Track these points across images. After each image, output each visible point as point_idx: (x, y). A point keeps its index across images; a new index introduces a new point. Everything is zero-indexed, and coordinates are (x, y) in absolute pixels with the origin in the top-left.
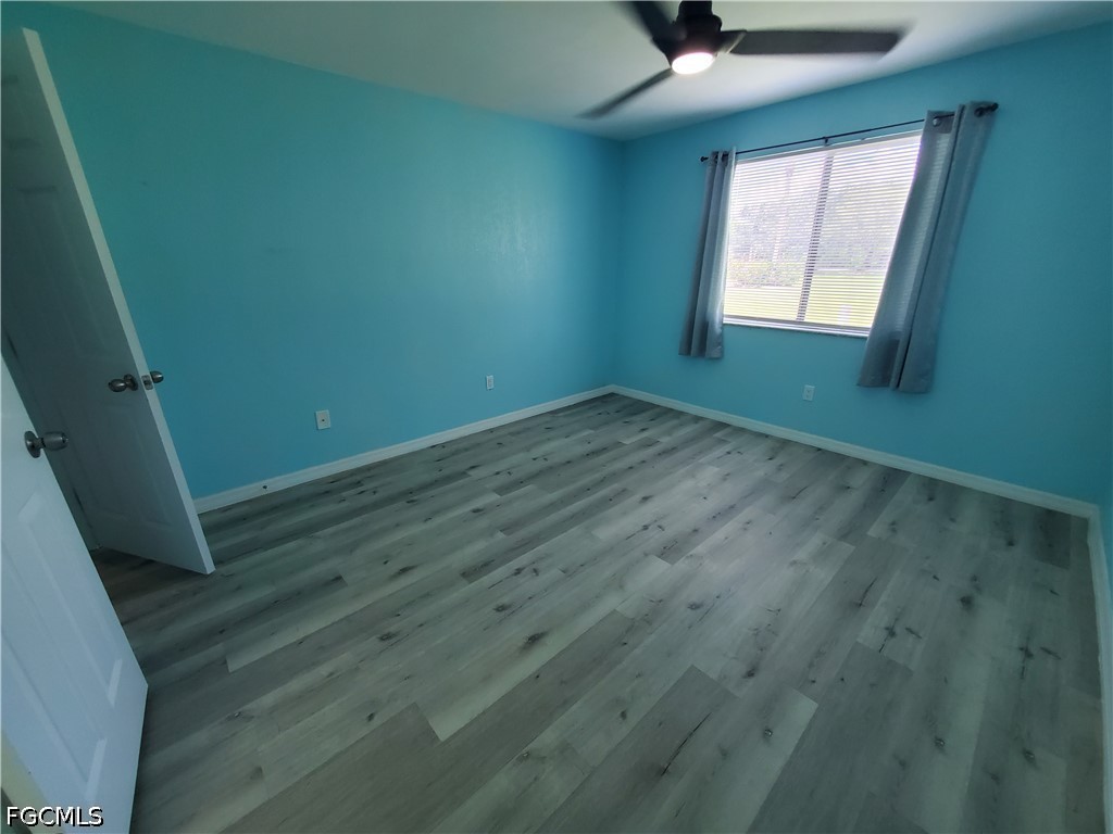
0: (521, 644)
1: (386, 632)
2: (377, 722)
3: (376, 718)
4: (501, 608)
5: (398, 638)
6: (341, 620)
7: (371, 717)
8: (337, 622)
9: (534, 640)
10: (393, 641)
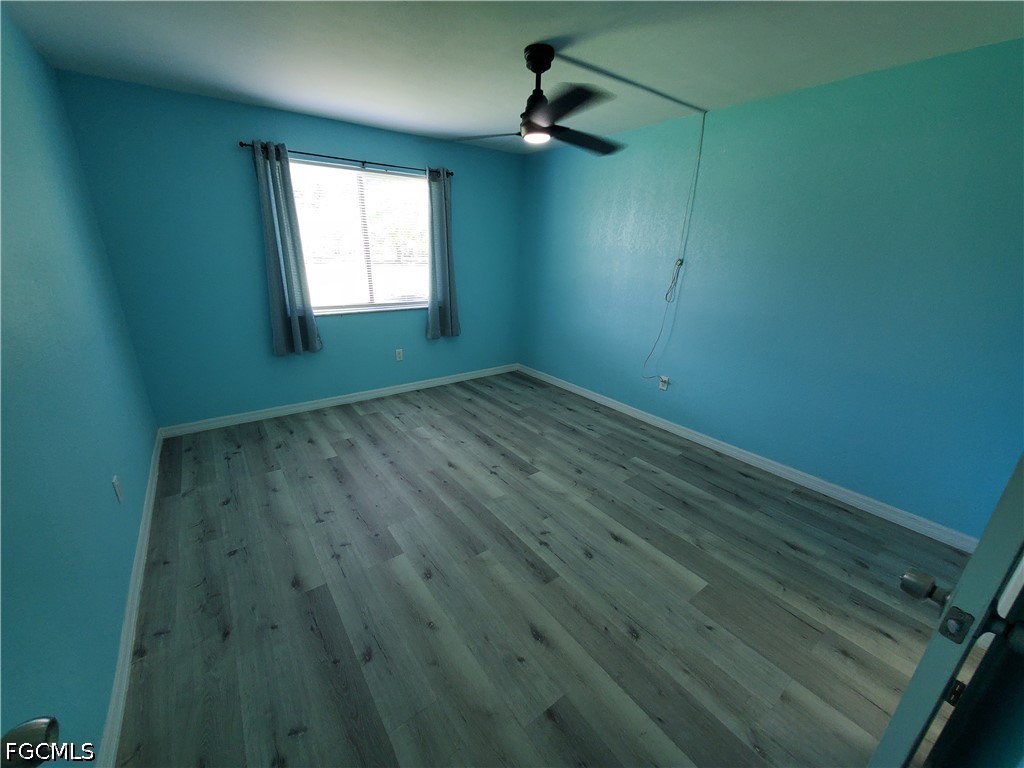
0: (622, 546)
1: (628, 635)
2: (711, 623)
3: (709, 625)
4: (589, 555)
5: (633, 623)
6: (620, 684)
7: (710, 628)
8: (624, 687)
9: (617, 538)
10: (638, 629)
